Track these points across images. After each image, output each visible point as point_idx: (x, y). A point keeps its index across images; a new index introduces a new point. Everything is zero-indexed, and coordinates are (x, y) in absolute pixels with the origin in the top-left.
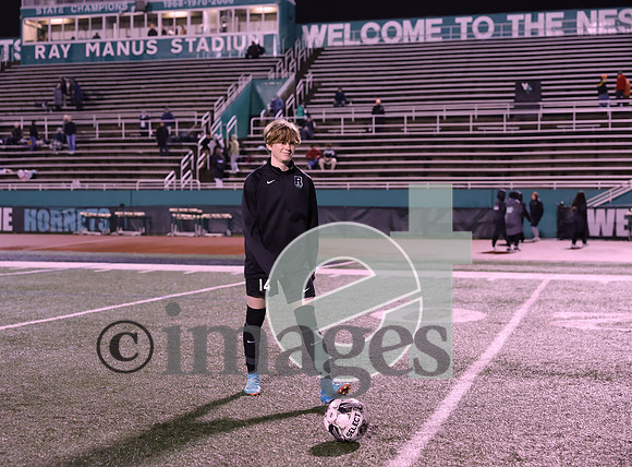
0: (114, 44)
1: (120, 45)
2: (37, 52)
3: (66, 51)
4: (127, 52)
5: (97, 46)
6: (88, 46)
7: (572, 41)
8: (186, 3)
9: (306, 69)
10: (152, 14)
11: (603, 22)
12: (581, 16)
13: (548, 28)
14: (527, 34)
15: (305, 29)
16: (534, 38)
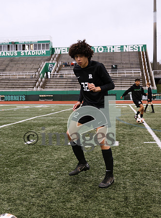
0: (5, 53)
1: (7, 53)
4: (9, 55)
7: (123, 53)
8: (25, 42)
9: (57, 60)
10: (15, 45)
11: (130, 48)
12: (125, 47)
13: (117, 50)
14: (112, 51)
15: (55, 49)
16: (113, 52)
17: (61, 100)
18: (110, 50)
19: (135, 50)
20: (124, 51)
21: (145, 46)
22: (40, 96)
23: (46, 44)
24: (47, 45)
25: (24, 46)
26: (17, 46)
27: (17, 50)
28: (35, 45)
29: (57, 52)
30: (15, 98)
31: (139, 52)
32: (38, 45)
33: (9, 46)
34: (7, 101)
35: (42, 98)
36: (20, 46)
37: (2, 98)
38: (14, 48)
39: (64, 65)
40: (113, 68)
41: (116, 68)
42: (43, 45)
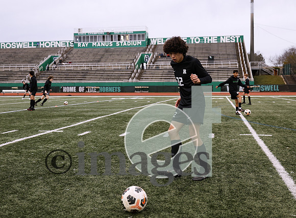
0: (100, 43)
1: (102, 43)
2: (79, 45)
3: (87, 45)
4: (104, 45)
5: (96, 44)
6: (93, 44)
7: (219, 44)
8: (120, 33)
9: (153, 51)
10: (110, 35)
11: (227, 39)
12: (221, 38)
13: (214, 41)
14: (208, 42)
15: (151, 40)
16: (210, 43)
17: (157, 91)
18: (207, 41)
19: (232, 41)
20: (221, 42)
21: (242, 37)
22: (136, 87)
23: (142, 34)
24: (143, 36)
25: (119, 36)
26: (112, 36)
27: (112, 40)
28: (131, 36)
29: (153, 42)
30: (110, 89)
31: (236, 43)
32: (134, 36)
33: (104, 37)
34: (102, 92)
35: (137, 90)
36: (115, 37)
37: (97, 90)
38: (109, 38)
39: (160, 56)
40: (209, 59)
41: (213, 59)
42: (139, 36)
